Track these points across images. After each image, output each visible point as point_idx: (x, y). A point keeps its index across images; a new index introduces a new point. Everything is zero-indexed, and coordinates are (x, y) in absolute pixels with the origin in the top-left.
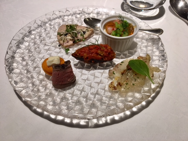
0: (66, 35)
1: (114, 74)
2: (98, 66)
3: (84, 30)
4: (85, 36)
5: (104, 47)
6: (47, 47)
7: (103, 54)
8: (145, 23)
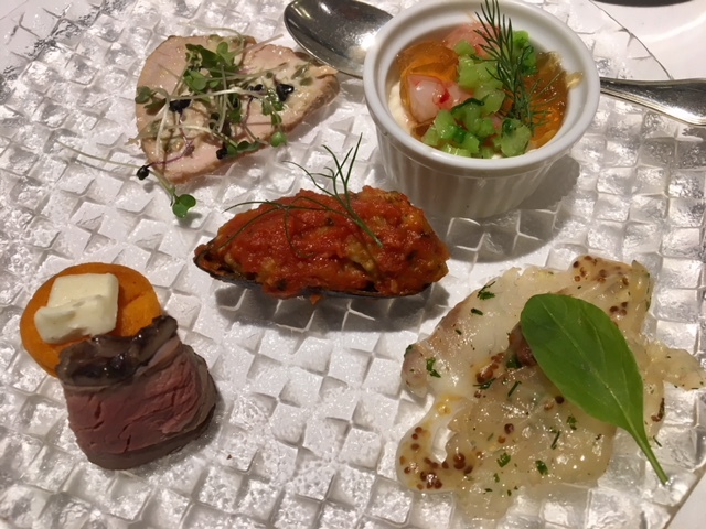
0: (179, 106)
1: (435, 374)
2: (349, 306)
3: (285, 76)
4: (288, 114)
5: (384, 216)
6: (77, 180)
7: (377, 265)
8: (632, 36)
